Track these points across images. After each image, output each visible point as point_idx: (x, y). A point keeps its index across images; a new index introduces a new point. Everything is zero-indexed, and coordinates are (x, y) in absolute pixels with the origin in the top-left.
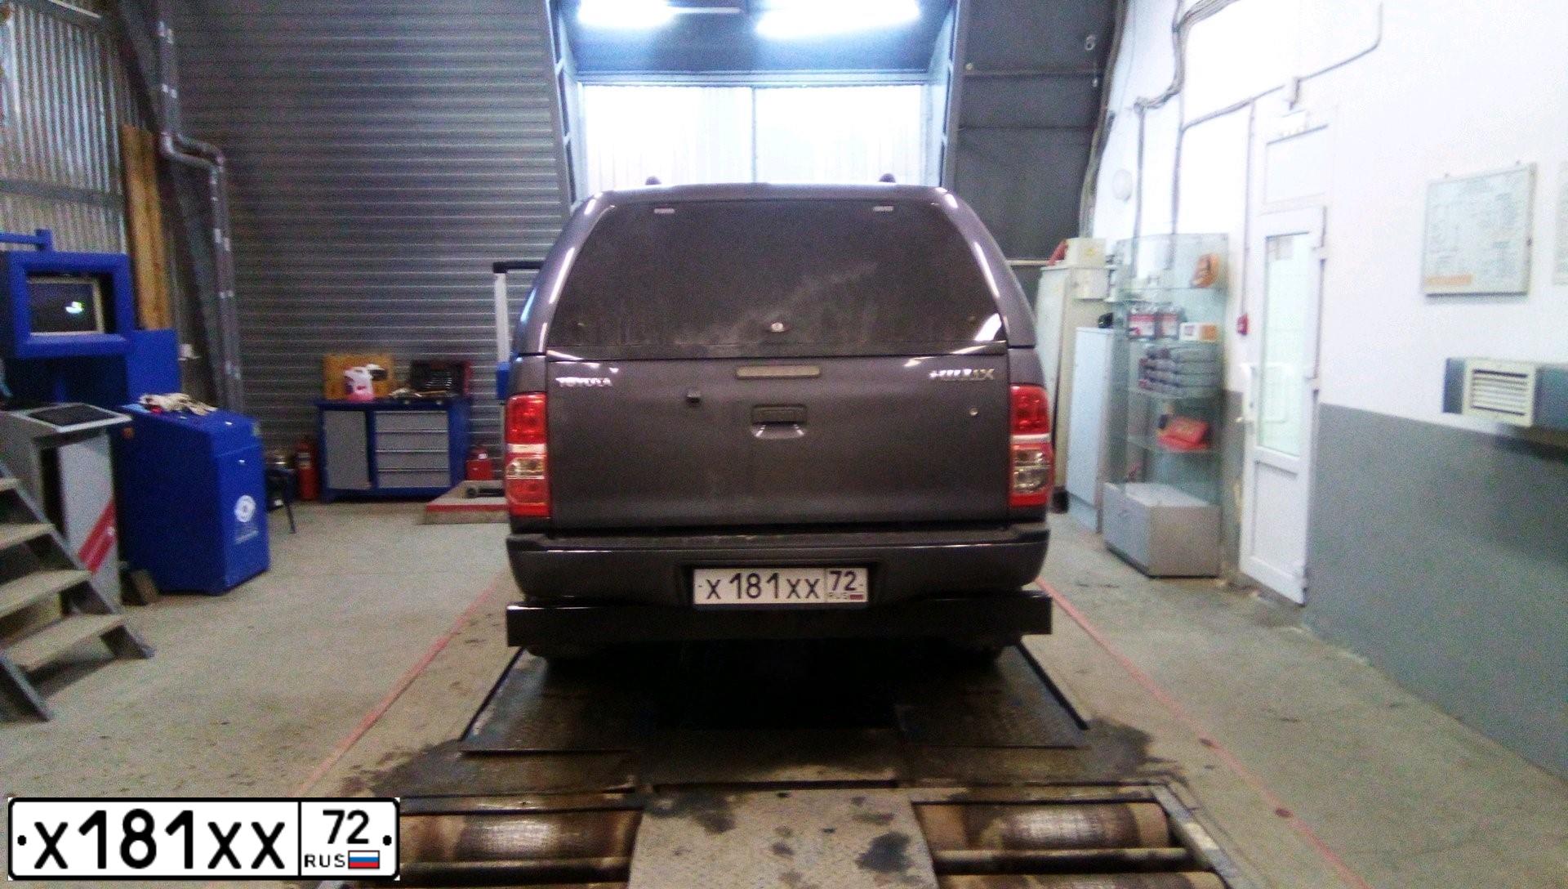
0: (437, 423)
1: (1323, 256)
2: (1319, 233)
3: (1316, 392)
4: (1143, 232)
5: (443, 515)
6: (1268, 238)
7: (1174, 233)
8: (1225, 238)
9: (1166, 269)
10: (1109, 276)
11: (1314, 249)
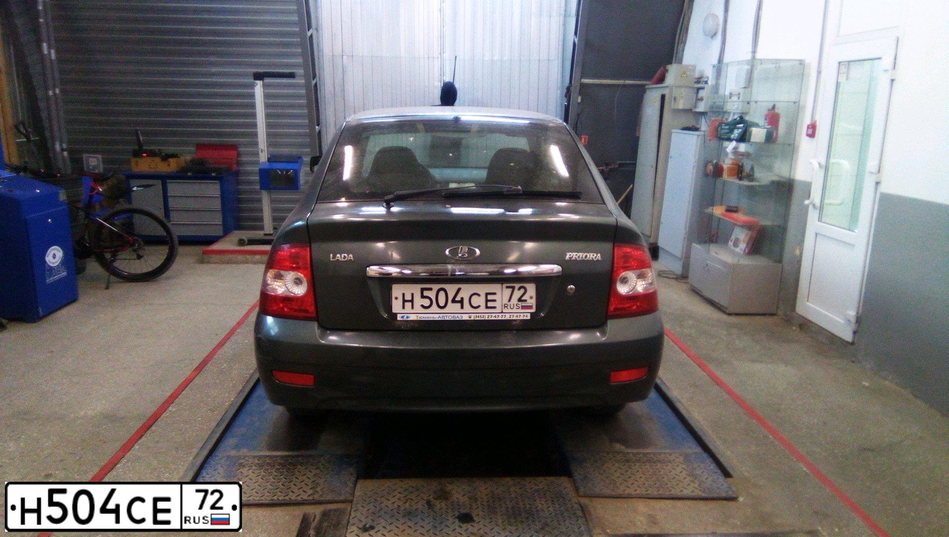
0: (213, 189)
1: (893, 78)
2: (892, 58)
3: (877, 183)
4: (726, 60)
5: (215, 257)
6: (840, 63)
7: (754, 57)
8: (801, 63)
9: (745, 88)
10: (697, 93)
11: (886, 71)
